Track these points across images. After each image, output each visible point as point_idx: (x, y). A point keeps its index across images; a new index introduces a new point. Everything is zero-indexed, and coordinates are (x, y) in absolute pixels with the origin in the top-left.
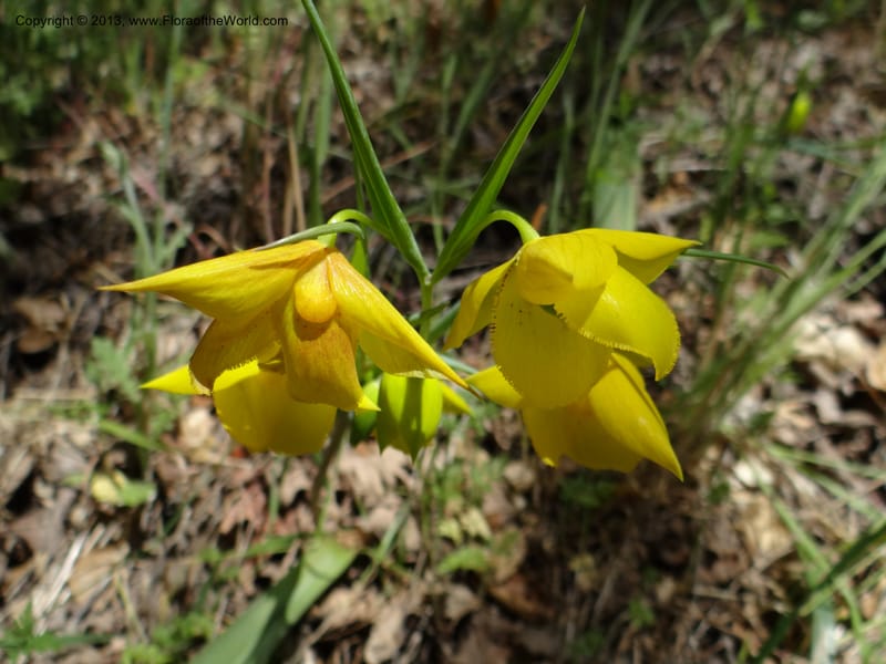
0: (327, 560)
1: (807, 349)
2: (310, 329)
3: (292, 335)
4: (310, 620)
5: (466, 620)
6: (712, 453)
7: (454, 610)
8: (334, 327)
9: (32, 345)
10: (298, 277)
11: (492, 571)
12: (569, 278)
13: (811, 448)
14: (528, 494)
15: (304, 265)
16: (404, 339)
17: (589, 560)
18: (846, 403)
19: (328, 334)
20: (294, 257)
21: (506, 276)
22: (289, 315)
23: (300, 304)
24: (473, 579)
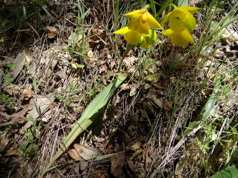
0: (122, 78)
1: (225, 36)
2: (144, 22)
3: (141, 23)
4: (119, 88)
5: (148, 89)
6: (200, 60)
7: (146, 88)
8: (147, 22)
9: (51, 37)
10: (143, 15)
11: (153, 81)
12: (183, 12)
13: (222, 58)
14: (160, 67)
15: (143, 13)
16: (156, 23)
17: (174, 78)
18: (232, 48)
19: (146, 23)
20: (142, 12)
21: (171, 14)
22: (141, 20)
23: (143, 18)
24: (149, 82)
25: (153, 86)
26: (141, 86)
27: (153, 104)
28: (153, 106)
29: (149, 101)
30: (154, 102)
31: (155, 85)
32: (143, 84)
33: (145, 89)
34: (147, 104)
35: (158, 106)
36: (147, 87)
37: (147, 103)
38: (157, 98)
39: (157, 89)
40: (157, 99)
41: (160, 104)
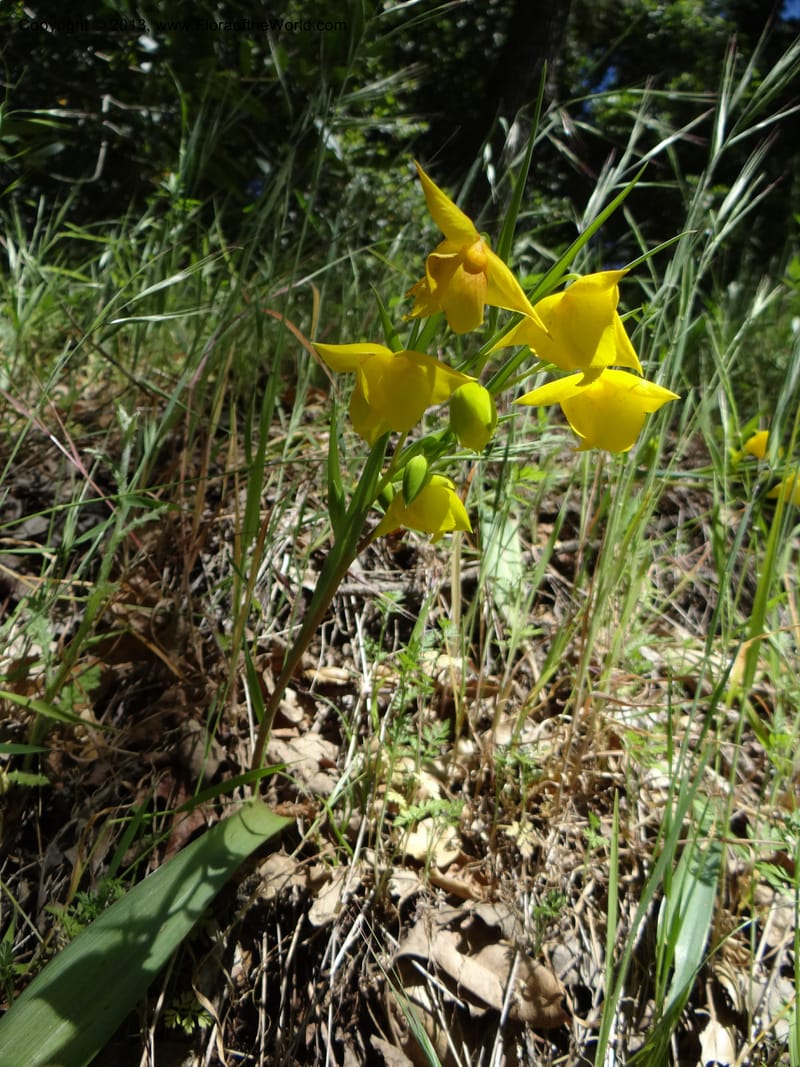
5: (412, 900)
7: (400, 890)
24: (416, 864)
25: (435, 884)
26: (370, 879)
27: (449, 996)
28: (449, 1007)
29: (422, 981)
30: (450, 981)
31: (449, 877)
32: (383, 866)
33: (397, 898)
34: (413, 1000)
35: (479, 1002)
36: (406, 885)
37: (409, 991)
38: (462, 949)
39: (456, 898)
40: (468, 960)
41: (492, 984)
